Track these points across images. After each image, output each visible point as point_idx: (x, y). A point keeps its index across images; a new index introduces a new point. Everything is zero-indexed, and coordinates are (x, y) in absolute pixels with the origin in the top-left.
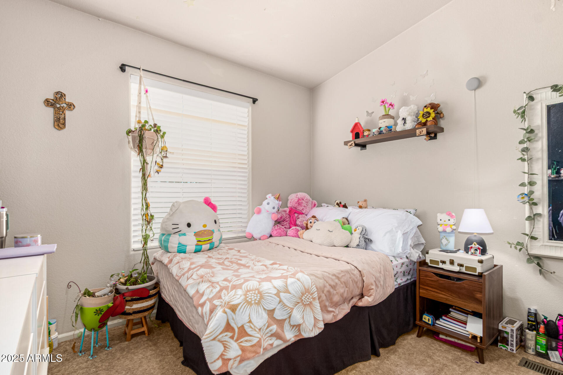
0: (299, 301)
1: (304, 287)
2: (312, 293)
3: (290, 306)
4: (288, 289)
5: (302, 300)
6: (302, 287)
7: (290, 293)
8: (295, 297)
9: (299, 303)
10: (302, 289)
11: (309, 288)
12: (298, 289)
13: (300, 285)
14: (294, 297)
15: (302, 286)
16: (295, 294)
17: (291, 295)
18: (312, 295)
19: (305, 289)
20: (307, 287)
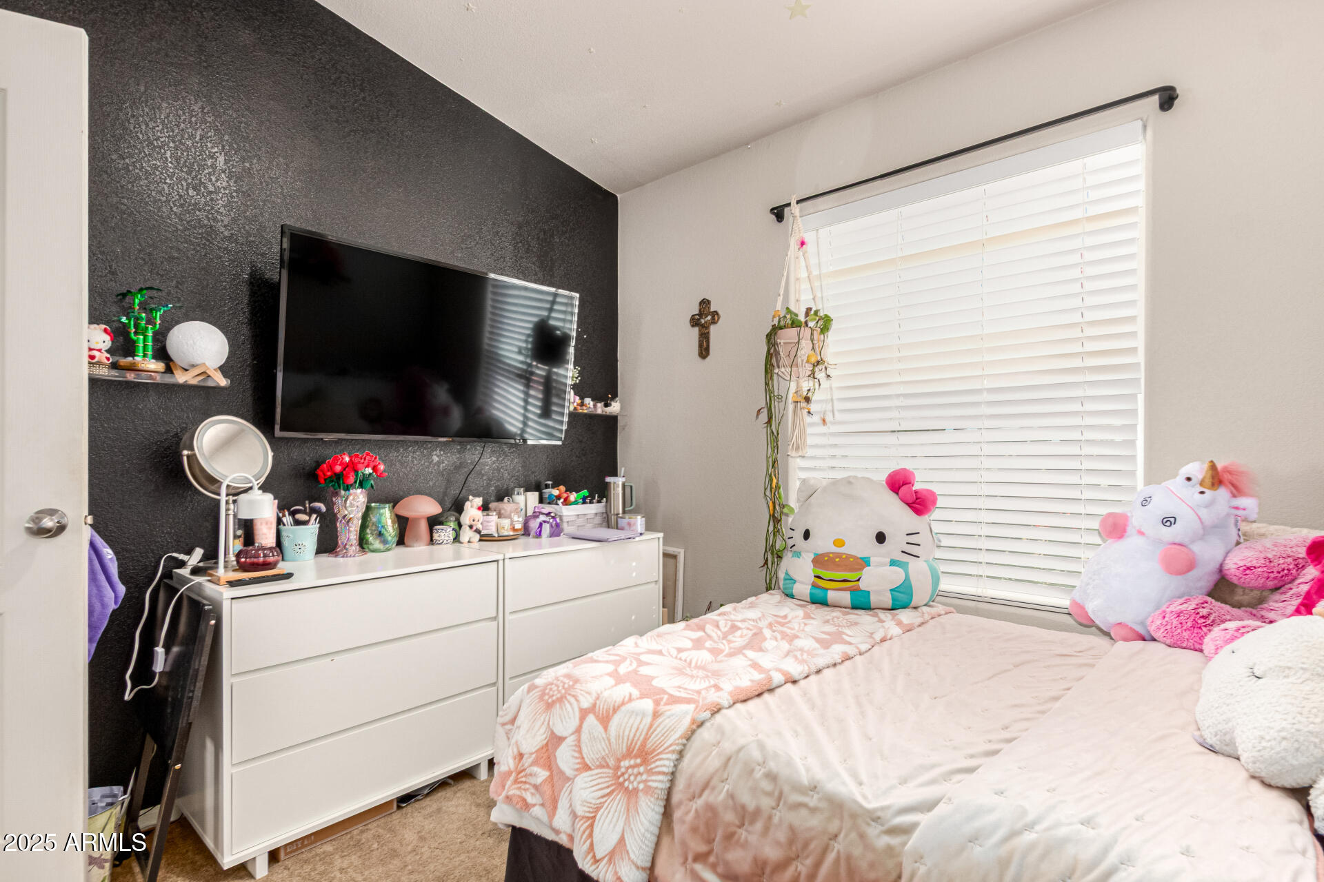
0: (612, 762)
1: (646, 739)
2: (651, 769)
3: (585, 756)
4: (613, 715)
5: (618, 768)
6: (640, 735)
7: (606, 728)
8: (610, 744)
9: (608, 766)
10: (636, 739)
11: (654, 750)
12: (627, 733)
13: (641, 727)
14: (608, 744)
15: (644, 733)
16: (613, 740)
17: (604, 736)
18: (649, 776)
19: (644, 744)
20: (649, 745)
